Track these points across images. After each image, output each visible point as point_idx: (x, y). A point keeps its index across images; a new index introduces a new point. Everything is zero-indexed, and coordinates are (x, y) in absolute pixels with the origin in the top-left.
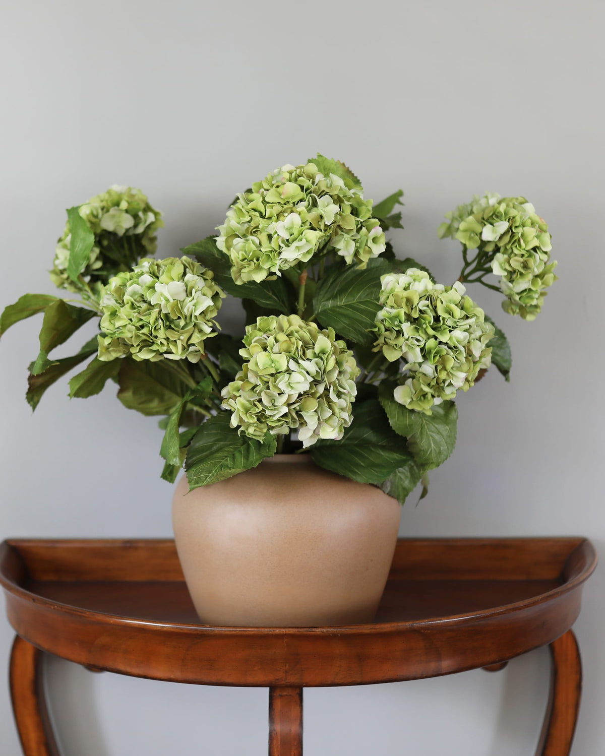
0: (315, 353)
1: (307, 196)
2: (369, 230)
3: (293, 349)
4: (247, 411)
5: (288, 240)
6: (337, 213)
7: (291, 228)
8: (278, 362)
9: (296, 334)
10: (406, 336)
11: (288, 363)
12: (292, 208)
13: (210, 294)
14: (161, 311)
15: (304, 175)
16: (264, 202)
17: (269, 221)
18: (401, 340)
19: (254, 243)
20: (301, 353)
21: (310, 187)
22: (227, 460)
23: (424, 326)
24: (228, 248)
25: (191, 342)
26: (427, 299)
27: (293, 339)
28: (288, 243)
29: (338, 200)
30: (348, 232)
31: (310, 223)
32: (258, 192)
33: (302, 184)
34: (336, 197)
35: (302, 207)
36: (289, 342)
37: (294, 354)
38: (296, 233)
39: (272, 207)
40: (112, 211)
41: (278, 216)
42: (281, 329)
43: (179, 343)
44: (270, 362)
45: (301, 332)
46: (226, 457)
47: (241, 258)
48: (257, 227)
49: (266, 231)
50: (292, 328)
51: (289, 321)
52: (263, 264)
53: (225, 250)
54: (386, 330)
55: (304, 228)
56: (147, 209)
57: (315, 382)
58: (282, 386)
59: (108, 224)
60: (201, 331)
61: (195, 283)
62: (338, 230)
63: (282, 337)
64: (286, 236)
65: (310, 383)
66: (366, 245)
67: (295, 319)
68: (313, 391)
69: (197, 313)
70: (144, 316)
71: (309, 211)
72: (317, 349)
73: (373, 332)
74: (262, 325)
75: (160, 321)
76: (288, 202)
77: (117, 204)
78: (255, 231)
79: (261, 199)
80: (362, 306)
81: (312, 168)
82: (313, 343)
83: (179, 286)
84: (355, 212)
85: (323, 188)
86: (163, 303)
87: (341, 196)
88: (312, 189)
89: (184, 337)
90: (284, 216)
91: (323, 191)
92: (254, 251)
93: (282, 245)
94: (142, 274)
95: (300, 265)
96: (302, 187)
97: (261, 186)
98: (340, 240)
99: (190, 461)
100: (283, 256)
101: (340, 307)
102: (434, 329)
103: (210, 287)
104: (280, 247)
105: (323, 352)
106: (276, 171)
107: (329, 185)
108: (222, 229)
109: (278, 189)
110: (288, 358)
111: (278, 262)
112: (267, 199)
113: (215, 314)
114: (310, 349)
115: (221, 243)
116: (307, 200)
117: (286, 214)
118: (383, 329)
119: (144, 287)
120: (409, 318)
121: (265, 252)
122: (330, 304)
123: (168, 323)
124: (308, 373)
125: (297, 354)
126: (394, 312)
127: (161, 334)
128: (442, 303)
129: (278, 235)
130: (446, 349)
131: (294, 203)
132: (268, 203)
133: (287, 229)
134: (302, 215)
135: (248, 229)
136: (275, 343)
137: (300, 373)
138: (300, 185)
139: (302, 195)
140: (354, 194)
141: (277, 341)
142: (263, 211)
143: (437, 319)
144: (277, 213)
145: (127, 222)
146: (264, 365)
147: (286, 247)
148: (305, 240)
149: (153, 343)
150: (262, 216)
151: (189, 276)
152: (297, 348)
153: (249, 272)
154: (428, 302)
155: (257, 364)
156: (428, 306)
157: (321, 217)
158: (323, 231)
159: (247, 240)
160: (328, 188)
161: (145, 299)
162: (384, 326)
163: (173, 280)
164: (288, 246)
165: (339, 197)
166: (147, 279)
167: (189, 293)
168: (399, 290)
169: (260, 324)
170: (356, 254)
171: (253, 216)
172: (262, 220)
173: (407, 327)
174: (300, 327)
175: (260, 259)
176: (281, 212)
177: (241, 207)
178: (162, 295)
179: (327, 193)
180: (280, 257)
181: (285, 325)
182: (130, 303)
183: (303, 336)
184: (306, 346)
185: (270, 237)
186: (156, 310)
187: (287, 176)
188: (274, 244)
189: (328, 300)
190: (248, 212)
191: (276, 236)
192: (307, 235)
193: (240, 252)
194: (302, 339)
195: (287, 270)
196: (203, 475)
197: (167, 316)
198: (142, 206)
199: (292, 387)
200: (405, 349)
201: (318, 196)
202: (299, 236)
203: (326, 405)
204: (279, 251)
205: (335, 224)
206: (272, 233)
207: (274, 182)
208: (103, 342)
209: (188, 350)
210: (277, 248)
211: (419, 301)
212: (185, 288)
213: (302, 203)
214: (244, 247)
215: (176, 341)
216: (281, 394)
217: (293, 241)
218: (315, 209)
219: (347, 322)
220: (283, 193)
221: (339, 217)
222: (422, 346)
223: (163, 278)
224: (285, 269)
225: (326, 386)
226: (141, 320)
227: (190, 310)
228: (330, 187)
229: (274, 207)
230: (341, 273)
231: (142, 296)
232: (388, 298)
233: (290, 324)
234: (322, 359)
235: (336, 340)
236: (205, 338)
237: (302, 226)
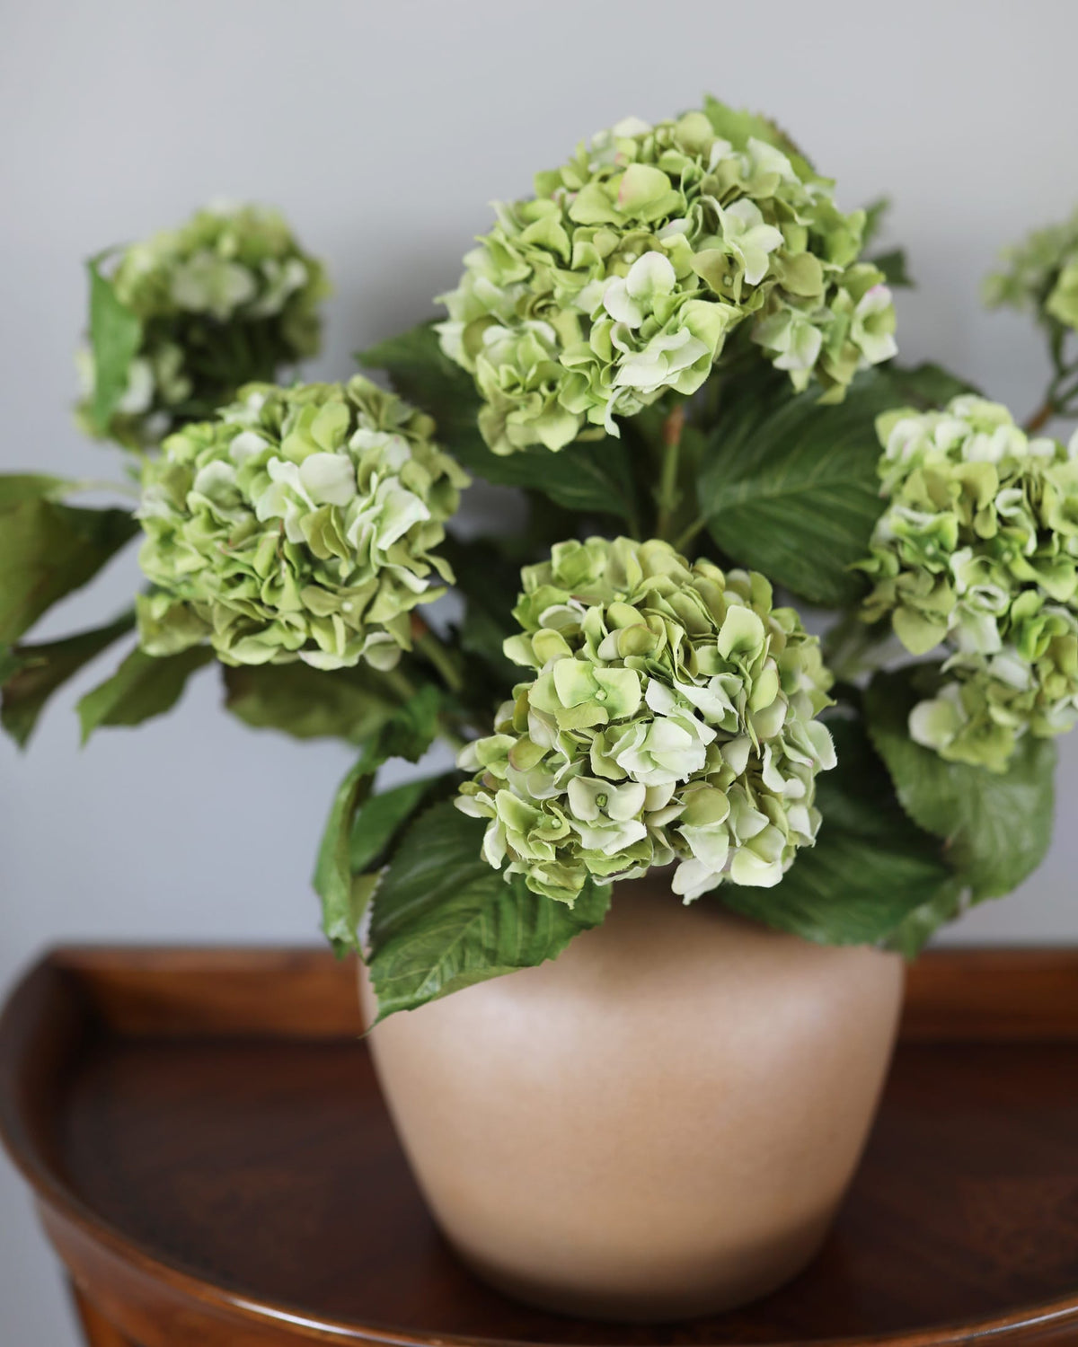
0: (718, 655)
1: (689, 201)
2: (856, 298)
3: (658, 647)
4: (528, 824)
5: (636, 332)
6: (775, 251)
7: (647, 297)
8: (614, 688)
9: (664, 604)
10: (960, 585)
11: (644, 691)
12: (646, 238)
13: (423, 481)
14: (283, 537)
15: (678, 145)
16: (569, 224)
17: (583, 277)
18: (947, 597)
19: (541, 340)
20: (679, 659)
21: (696, 178)
22: (478, 925)
23: (1007, 557)
24: (472, 352)
25: (373, 617)
26: (1018, 485)
27: (657, 621)
28: (637, 340)
29: (776, 214)
30: (803, 302)
31: (701, 280)
32: (550, 196)
33: (674, 170)
34: (770, 206)
35: (676, 234)
36: (646, 629)
37: (661, 661)
38: (660, 310)
39: (590, 238)
40: (200, 261)
41: (608, 261)
42: (620, 576)
43: (338, 622)
44: (591, 688)
45: (679, 596)
46: (477, 911)
47: (505, 382)
48: (549, 295)
49: (574, 306)
50: (652, 584)
51: (642, 559)
52: (568, 400)
53: (462, 359)
54: (904, 568)
55: (683, 295)
56: (290, 252)
57: (725, 737)
58: (627, 760)
59: (190, 294)
60: (398, 585)
61: (381, 455)
62: (777, 298)
63: (625, 614)
64: (631, 319)
65: (709, 748)
66: (848, 337)
67: (661, 554)
68: (717, 770)
69: (385, 542)
70: (240, 550)
71: (696, 246)
72: (725, 645)
73: (863, 574)
74: (568, 568)
75: (284, 565)
76: (635, 222)
77: (211, 243)
78: (544, 307)
79: (558, 216)
80: (830, 499)
81: (698, 128)
82: (713, 627)
83: (333, 465)
84: (818, 246)
85: (732, 180)
86: (290, 512)
87: (783, 201)
88: (702, 184)
89: (352, 606)
90: (623, 261)
91: (735, 188)
92: (541, 364)
93: (621, 346)
94: (238, 431)
95: (669, 396)
96: (675, 181)
97: (557, 181)
98: (780, 328)
99: (384, 924)
100: (623, 379)
101: (769, 501)
102: (1033, 561)
103: (426, 462)
104: (614, 351)
105: (742, 649)
106: (598, 138)
107: (746, 174)
108: (454, 301)
109: (607, 186)
110: (644, 676)
111: (609, 396)
112: (575, 216)
113: (437, 538)
114: (705, 644)
115: (451, 338)
116: (689, 215)
117: (629, 257)
118: (893, 566)
119: (242, 468)
120: (968, 538)
121: (573, 367)
122: (742, 492)
123: (307, 568)
124: (699, 714)
125: (667, 661)
126: (928, 520)
127: (289, 600)
128: (1056, 490)
129: (609, 317)
130: (1064, 618)
131: (651, 224)
132: (579, 225)
133: (634, 300)
134: (676, 257)
135: (522, 301)
136: (605, 631)
137: (680, 721)
138: (668, 173)
139: (676, 199)
140: (816, 196)
141: (610, 626)
142: (563, 246)
143: (1044, 535)
144: (605, 255)
145: (233, 288)
146: (575, 693)
147: (634, 353)
148: (686, 329)
149: (270, 622)
150: (562, 264)
151: (362, 438)
152: (669, 645)
153: (529, 423)
154: (1019, 494)
155: (553, 690)
156: (1017, 504)
157: (731, 261)
158: (738, 303)
159: (521, 333)
160: (743, 179)
161: (246, 501)
162: (899, 558)
163: (318, 447)
164: (638, 349)
165: (777, 205)
166: (252, 443)
167: (363, 487)
168: (935, 458)
169: (561, 566)
170: (821, 363)
171: (537, 265)
172: (561, 274)
173: (962, 563)
174: (675, 578)
175: (559, 385)
176: (616, 251)
177: (501, 238)
178: (288, 490)
179: (743, 195)
180: (616, 383)
181: (634, 574)
182: (204, 514)
183: (685, 608)
184: (697, 635)
185: (585, 323)
186: (273, 534)
187: (631, 148)
188: (597, 345)
189: (738, 479)
190: (522, 253)
191: (601, 321)
192: (693, 316)
193: (503, 368)
194: (682, 618)
195: (634, 416)
196: (414, 972)
197: (303, 551)
198: (276, 245)
199: (656, 764)
200: (953, 620)
201: (721, 202)
202: (668, 318)
203: (752, 804)
204: (611, 363)
205: (771, 284)
206: (592, 311)
207: (593, 167)
208: (149, 610)
209: (364, 639)
210: (604, 355)
211: (999, 491)
212: (351, 469)
213: (677, 222)
214: (514, 350)
215: (330, 617)
216: (626, 780)
217: (652, 333)
218: (713, 239)
219: (793, 543)
220: (620, 196)
221: (777, 261)
222: (1002, 611)
223: (291, 443)
224: (630, 413)
225: (753, 748)
226: (234, 560)
227: (364, 534)
228: (751, 176)
229: (595, 237)
230: (768, 409)
231: (238, 494)
232: (904, 479)
233: (647, 572)
234: (738, 672)
235: (776, 606)
236: (409, 605)
237: (677, 291)
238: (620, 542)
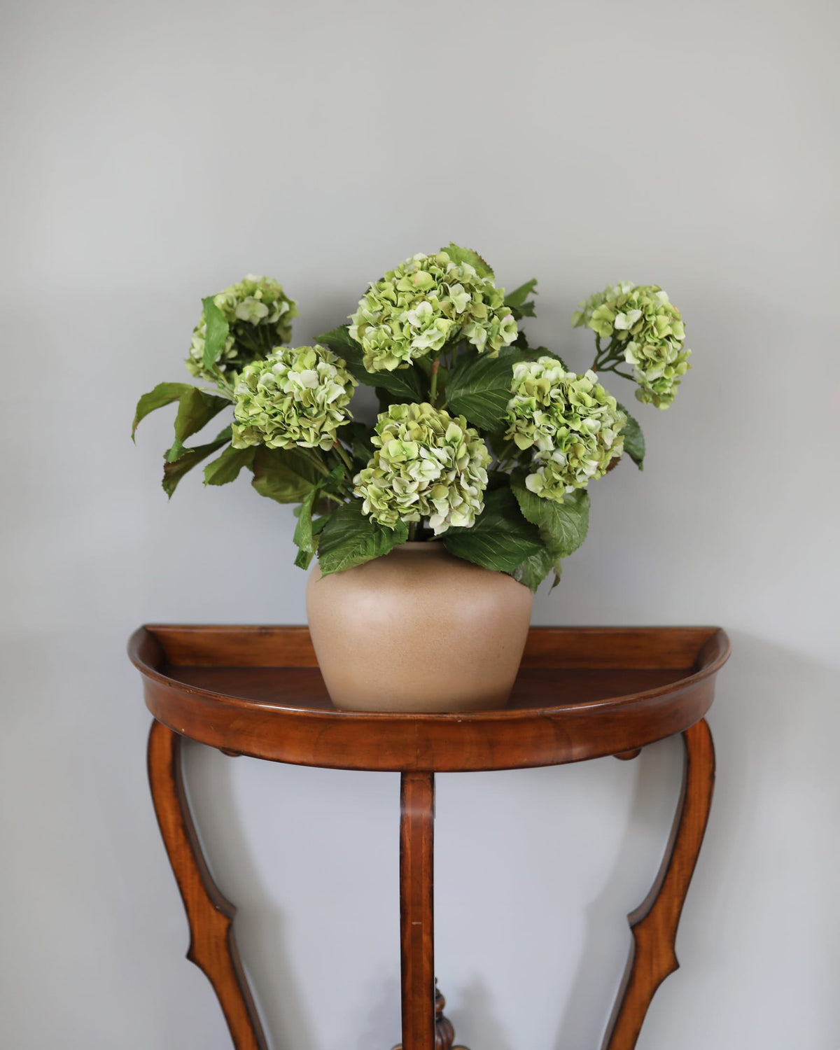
0: (446, 441)
1: (438, 284)
2: (501, 319)
3: (425, 437)
4: (378, 498)
5: (419, 329)
6: (469, 302)
7: (423, 317)
8: (409, 449)
9: (427, 422)
10: (538, 424)
11: (419, 451)
12: (423, 296)
13: (343, 382)
14: (293, 399)
15: (436, 264)
16: (396, 291)
17: (400, 309)
18: (533, 429)
19: (386, 332)
20: (432, 441)
21: (441, 276)
22: (359, 547)
23: (556, 414)
24: (361, 337)
25: (324, 429)
26: (559, 388)
27: (424, 427)
28: (419, 331)
29: (470, 289)
30: (480, 320)
31: (442, 311)
32: (390, 281)
33: (433, 273)
34: (468, 286)
35: (433, 296)
36: (421, 430)
37: (426, 442)
38: (427, 321)
39: (403, 296)
40: (247, 301)
41: (410, 304)
42: (413, 417)
43: (312, 431)
44: (401, 450)
45: (432, 420)
46: (358, 544)
47: (373, 346)
48: (389, 316)
49: (398, 320)
50: (423, 416)
51: (420, 409)
52: (395, 353)
53: (357, 339)
54: (518, 418)
55: (436, 316)
56: (282, 298)
57: (447, 470)
58: (413, 473)
59: (243, 314)
60: (333, 419)
61: (328, 372)
62: (470, 318)
63: (413, 425)
64: (418, 325)
65: (441, 471)
66: (498, 333)
67: (427, 407)
68: (444, 479)
69: (330, 401)
70: (278, 404)
71: (441, 299)
72: (448, 438)
73: (504, 421)
74: (394, 413)
75: (293, 409)
76: (420, 291)
77: (252, 294)
78: (387, 320)
79: (393, 288)
80: (495, 395)
81: (444, 257)
82: (444, 431)
83: (311, 374)
84: (487, 301)
85: (455, 277)
86: (296, 391)
87: (473, 284)
88: (444, 278)
89: (317, 425)
90: (415, 304)
91: (455, 280)
92: (386, 340)
93: (414, 334)
94: (276, 362)
95: (432, 353)
96: (433, 276)
97: (393, 275)
98: (471, 329)
99: (323, 548)
100: (414, 344)
101: (472, 395)
102: (565, 417)
103: (343, 376)
104: (411, 335)
105: (454, 440)
106: (408, 260)
107: (461, 274)
108: (355, 317)
109: (410, 278)
110: (420, 446)
111: (410, 351)
112: (399, 288)
113: (347, 403)
114: (441, 437)
115: (353, 332)
116: (438, 289)
117: (417, 303)
118: (515, 417)
119: (277, 375)
120: (540, 406)
121: (397, 340)
122: (462, 392)
123: (300, 411)
124: (439, 460)
125: (428, 442)
126: (525, 400)
127: (294, 422)
128: (574, 391)
129: (410, 323)
130: (577, 437)
131: (425, 292)
132: (400, 291)
133: (418, 318)
134: (433, 304)
135: (379, 318)
136: (406, 431)
137: (432, 461)
138: (431, 274)
139: (434, 283)
140: (486, 282)
141: (408, 429)
142: (394, 298)
143: (568, 407)
144: (409, 302)
145: (261, 312)
146: (395, 452)
147: (418, 336)
148: (436, 328)
149: (286, 431)
150: (394, 305)
151: (321, 365)
152: (428, 436)
153: (381, 360)
154: (560, 391)
155: (388, 452)
156: (559, 395)
157: (453, 306)
158: (454, 319)
159: (379, 329)
160: (459, 276)
161: (278, 387)
162: (516, 414)
163: (306, 368)
164: (419, 334)
165: (470, 285)
166: (280, 367)
167: (321, 382)
168: (530, 378)
169: (392, 413)
170: (488, 342)
171: (385, 305)
172: (394, 308)
173: (538, 416)
174: (432, 415)
175: (392, 348)
176: (413, 301)
177: (373, 296)
178: (295, 383)
179: (458, 282)
180: (412, 346)
181: (417, 414)
182: (263, 392)
183: (434, 424)
184: (438, 433)
185: (402, 326)
186: (289, 398)
187: (419, 265)
188: (405, 333)
189: (461, 388)
190: (380, 301)
191: (407, 324)
192: (439, 324)
193: (372, 341)
194: (433, 427)
195: (418, 358)
196: (335, 562)
197: (299, 404)
198: (277, 295)
199: (423, 475)
200: (536, 437)
201: (450, 285)
202: (430, 324)
203: (457, 492)
204: (410, 339)
205: (466, 313)
206: (404, 322)
207: (405, 271)
208: (238, 430)
209: (320, 438)
210: (408, 337)
211: (551, 390)
212: (317, 376)
213: (434, 291)
214: (376, 335)
215: (308, 429)
216: (412, 481)
217: (425, 329)
218: (447, 298)
219: (479, 410)
220: (415, 282)
221: (470, 306)
222: (553, 434)
223: (296, 366)
224: (417, 357)
225: (457, 474)
226: (274, 408)
227: (322, 398)
228: (462, 275)
229: (406, 296)
230: (473, 362)
231: (275, 384)
232: (520, 386)
233: (422, 412)
234: (453, 447)
235: (468, 428)
236: (337, 426)
237: (433, 315)
238: (413, 404)
